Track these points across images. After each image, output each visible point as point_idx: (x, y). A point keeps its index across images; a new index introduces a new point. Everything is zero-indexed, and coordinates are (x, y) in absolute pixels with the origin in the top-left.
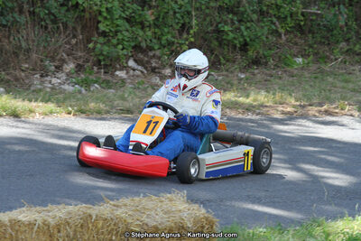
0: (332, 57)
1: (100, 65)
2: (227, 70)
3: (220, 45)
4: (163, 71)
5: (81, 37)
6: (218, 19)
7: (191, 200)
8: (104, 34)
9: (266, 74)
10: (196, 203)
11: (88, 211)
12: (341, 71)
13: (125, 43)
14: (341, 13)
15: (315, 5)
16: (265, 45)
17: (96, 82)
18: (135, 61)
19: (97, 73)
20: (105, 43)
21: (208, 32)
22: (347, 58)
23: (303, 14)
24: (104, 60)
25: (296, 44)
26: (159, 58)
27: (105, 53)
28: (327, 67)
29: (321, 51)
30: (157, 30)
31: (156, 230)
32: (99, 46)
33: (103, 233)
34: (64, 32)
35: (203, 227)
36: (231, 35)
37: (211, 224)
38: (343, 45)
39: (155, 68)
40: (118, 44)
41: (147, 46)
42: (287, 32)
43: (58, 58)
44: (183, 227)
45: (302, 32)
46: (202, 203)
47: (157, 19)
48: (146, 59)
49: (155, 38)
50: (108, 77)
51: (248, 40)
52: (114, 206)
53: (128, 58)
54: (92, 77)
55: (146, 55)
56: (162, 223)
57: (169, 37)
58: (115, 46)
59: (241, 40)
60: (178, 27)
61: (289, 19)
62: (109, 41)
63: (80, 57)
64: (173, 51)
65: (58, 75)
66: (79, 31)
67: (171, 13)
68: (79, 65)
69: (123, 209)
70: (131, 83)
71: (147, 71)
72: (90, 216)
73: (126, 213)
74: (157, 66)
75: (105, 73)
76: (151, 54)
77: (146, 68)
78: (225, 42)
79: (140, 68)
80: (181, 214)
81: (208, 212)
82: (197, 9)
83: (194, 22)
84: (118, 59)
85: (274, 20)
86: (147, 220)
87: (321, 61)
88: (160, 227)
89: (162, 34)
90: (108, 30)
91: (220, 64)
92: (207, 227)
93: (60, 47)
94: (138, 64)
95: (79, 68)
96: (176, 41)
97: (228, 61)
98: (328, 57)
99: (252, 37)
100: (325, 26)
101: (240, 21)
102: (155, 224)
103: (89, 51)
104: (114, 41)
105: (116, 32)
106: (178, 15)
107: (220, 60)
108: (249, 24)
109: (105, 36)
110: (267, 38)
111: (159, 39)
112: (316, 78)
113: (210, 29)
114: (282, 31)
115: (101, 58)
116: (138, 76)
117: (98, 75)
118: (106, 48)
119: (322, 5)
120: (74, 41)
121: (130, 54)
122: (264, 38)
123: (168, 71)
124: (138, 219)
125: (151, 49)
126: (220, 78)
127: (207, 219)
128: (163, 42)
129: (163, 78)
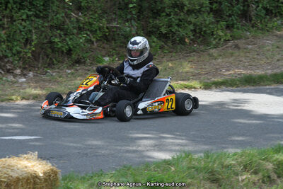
2: (58, 69)
3: (53, 51)
4: (15, 72)
6: (50, 34)
7: (41, 158)
9: (85, 70)
14: (132, 26)
15: (115, 21)
16: (83, 50)
21: (44, 44)
23: (107, 28)
25: (104, 48)
26: (12, 63)
29: (121, 52)
30: (9, 44)
31: (18, 179)
35: (50, 176)
36: (60, 45)
37: (55, 173)
39: (9, 69)
41: (3, 55)
42: (98, 41)
45: (108, 40)
46: (48, 159)
47: (9, 36)
48: (3, 64)
49: (8, 49)
51: (71, 47)
55: (3, 61)
57: (18, 48)
59: (67, 47)
60: (23, 41)
61: (98, 31)
64: (21, 57)
67: (18, 31)
71: (4, 72)
74: (11, 68)
76: (6, 60)
77: (3, 70)
78: (56, 49)
81: (53, 165)
82: (36, 28)
83: (34, 37)
85: (89, 33)
86: (11, 174)
88: (21, 178)
89: (13, 46)
91: (54, 64)
92: (53, 175)
96: (23, 51)
97: (59, 62)
99: (75, 45)
100: (122, 35)
101: (65, 35)
102: (17, 175)
106: (23, 33)
107: (53, 62)
108: (71, 37)
110: (84, 45)
111: (11, 50)
113: (45, 41)
114: (94, 40)
119: (120, 21)
122: (82, 45)
123: (18, 71)
124: (5, 174)
125: (6, 57)
126: (54, 74)
127: (52, 170)
128: (14, 51)
129: (15, 76)
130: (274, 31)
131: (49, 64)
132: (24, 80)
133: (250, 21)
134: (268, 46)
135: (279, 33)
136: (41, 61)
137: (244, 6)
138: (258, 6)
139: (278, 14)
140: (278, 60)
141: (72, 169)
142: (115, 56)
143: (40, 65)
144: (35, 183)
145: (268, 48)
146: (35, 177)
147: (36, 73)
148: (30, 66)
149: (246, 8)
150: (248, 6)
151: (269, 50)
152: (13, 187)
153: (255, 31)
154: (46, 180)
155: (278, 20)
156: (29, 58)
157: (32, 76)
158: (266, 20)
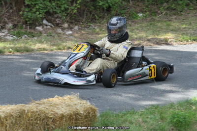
0: (159, 12)
1: (27, 24)
2: (100, 23)
3: (95, 9)
4: (63, 25)
5: (15, 8)
7: (82, 98)
8: (28, 6)
10: (85, 99)
11: (23, 108)
12: (165, 20)
13: (41, 10)
16: (121, 7)
17: (25, 34)
18: (47, 20)
19: (26, 28)
20: (29, 11)
21: (87, 2)
22: (168, 12)
24: (29, 21)
25: (138, 6)
26: (61, 18)
27: (29, 17)
28: (157, 18)
29: (152, 9)
30: (58, 2)
31: (62, 116)
32: (25, 13)
33: (32, 120)
34: (5, 6)
35: (89, 113)
36: (101, 3)
37: (94, 111)
38: (165, 4)
39: (58, 24)
40: (37, 11)
41: (53, 11)
43: (2, 21)
44: (78, 114)
46: (88, 99)
49: (58, 7)
50: (32, 31)
51: (111, 5)
52: (38, 104)
53: (42, 19)
54: (23, 31)
55: (53, 16)
56: (66, 112)
57: (66, 6)
58: (35, 13)
59: (107, 5)
62: (31, 10)
63: (15, 20)
64: (68, 14)
65: (3, 31)
66: (14, 5)
68: (15, 24)
69: (43, 106)
70: (45, 33)
71: (54, 25)
72: (24, 111)
73: (45, 107)
74: (59, 22)
75: (30, 28)
76: (56, 16)
77: (53, 24)
78: (98, 7)
79: (50, 24)
80: (76, 106)
81: (92, 104)
84: (37, 20)
86: (57, 111)
87: (153, 14)
88: (65, 114)
89: (61, 4)
90: (30, 4)
91: (96, 20)
92: (91, 113)
93: (3, 14)
94: (49, 22)
95: (15, 26)
96: (70, 8)
97: (100, 18)
98: (156, 12)
99: (113, 3)
102: (62, 112)
103: (20, 16)
104: (34, 10)
105: (35, 4)
107: (95, 17)
109: (29, 7)
110: (122, 3)
111: (60, 7)
112: (151, 24)
115: (27, 20)
116: (49, 29)
117: (26, 30)
118: (30, 14)
120: (11, 11)
121: (44, 17)
122: (120, 3)
123: (66, 25)
124: (52, 111)
125: (56, 13)
126: (96, 28)
127: (91, 108)
128: (63, 9)
129: (63, 29)
131: (92, 19)
132: (71, 32)
136: (85, 17)
141: (109, 108)
142: (148, 12)
143: (84, 20)
144: (77, 119)
146: (77, 114)
147: (81, 26)
148: (76, 21)
152: (58, 122)
154: (86, 117)
156: (75, 14)
157: (78, 30)
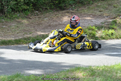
130: (16, 19)
133: (5, 14)
134: (13, 26)
135: (18, 20)
137: (1, 7)
138: (8, 7)
139: (17, 11)
140: (18, 33)
145: (13, 27)
149: (2, 8)
150: (3, 7)
151: (13, 28)
153: (7, 19)
155: (18, 14)
158: (12, 14)
